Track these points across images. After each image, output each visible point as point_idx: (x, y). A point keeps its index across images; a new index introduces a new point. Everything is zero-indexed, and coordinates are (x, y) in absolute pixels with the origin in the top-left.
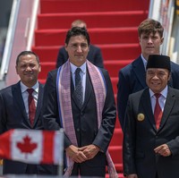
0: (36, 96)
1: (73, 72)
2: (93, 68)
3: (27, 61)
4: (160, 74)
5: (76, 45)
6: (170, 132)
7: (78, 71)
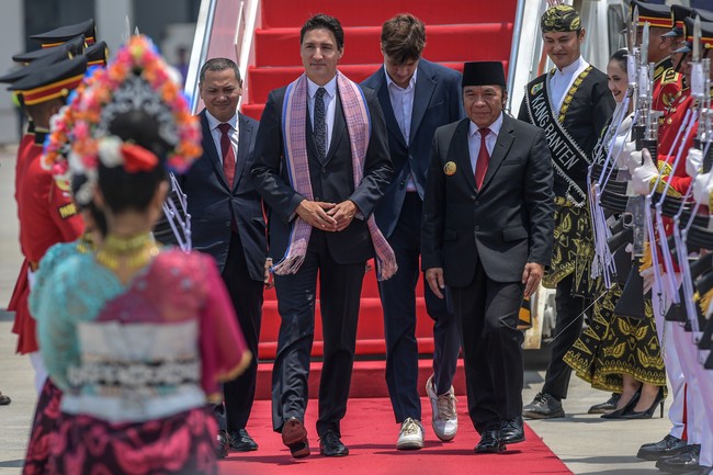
0: (235, 136)
1: (312, 94)
2: (348, 87)
3: (218, 84)
4: (488, 94)
5: (312, 46)
6: (500, 194)
7: (321, 93)
